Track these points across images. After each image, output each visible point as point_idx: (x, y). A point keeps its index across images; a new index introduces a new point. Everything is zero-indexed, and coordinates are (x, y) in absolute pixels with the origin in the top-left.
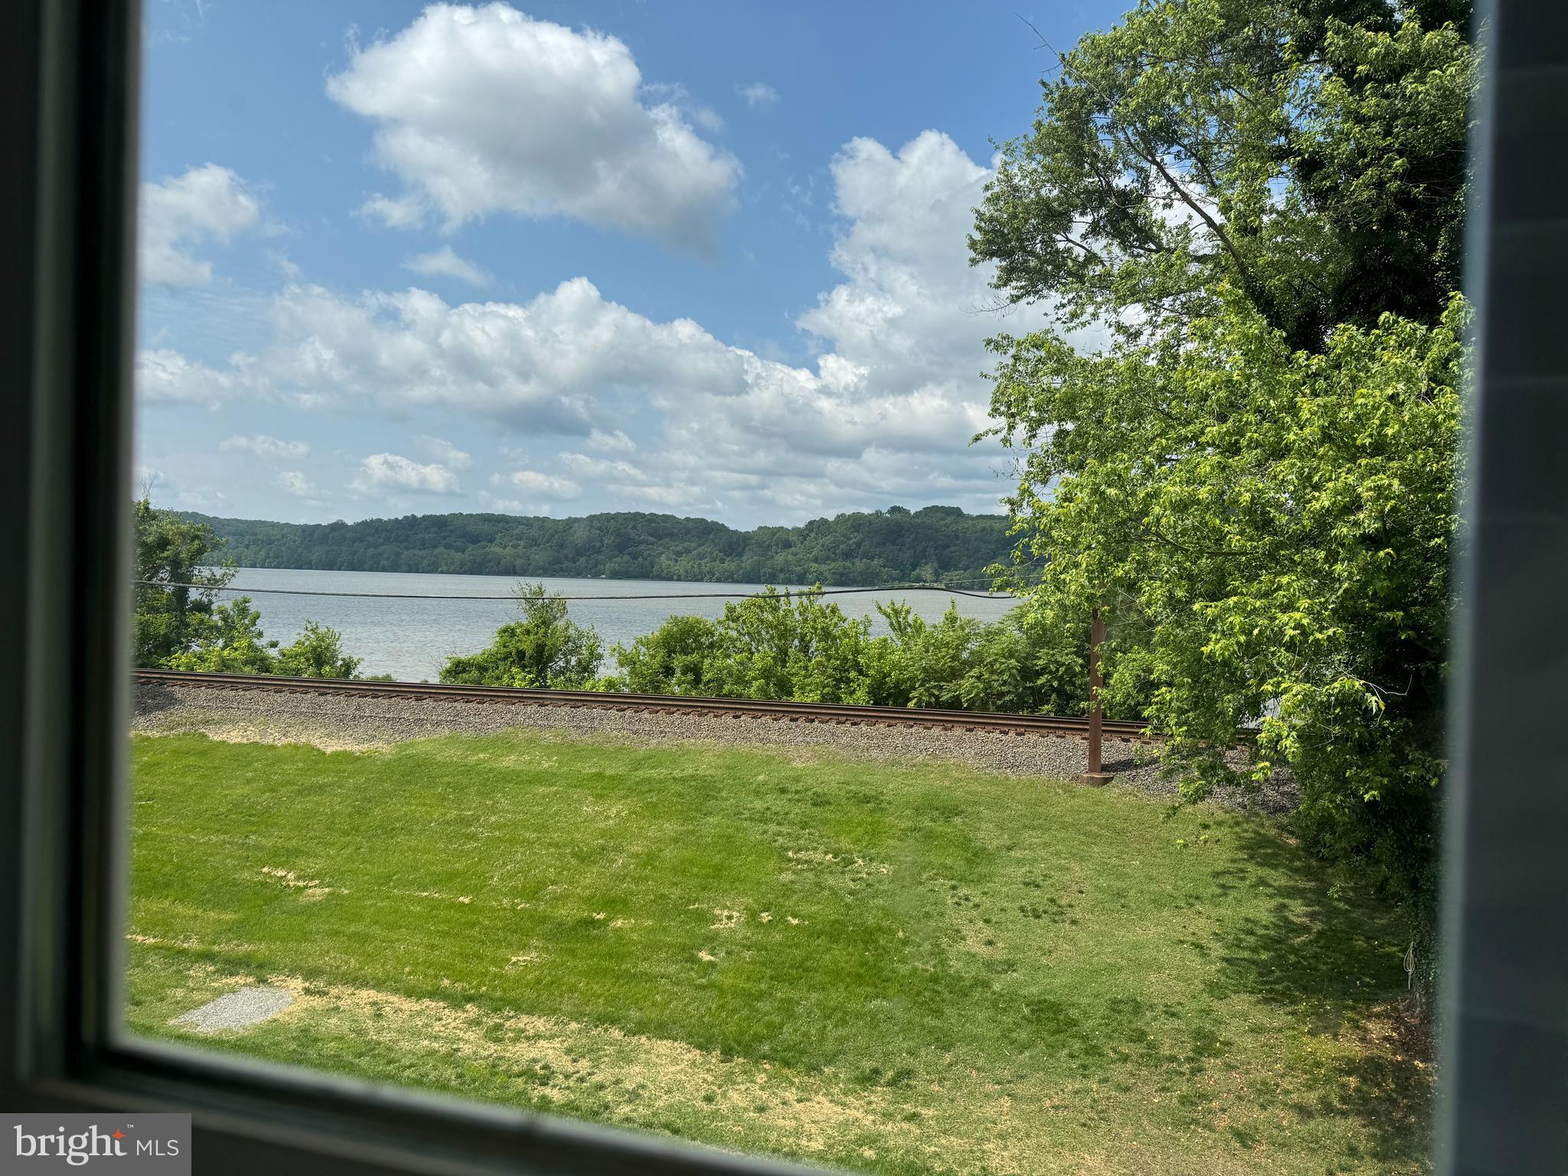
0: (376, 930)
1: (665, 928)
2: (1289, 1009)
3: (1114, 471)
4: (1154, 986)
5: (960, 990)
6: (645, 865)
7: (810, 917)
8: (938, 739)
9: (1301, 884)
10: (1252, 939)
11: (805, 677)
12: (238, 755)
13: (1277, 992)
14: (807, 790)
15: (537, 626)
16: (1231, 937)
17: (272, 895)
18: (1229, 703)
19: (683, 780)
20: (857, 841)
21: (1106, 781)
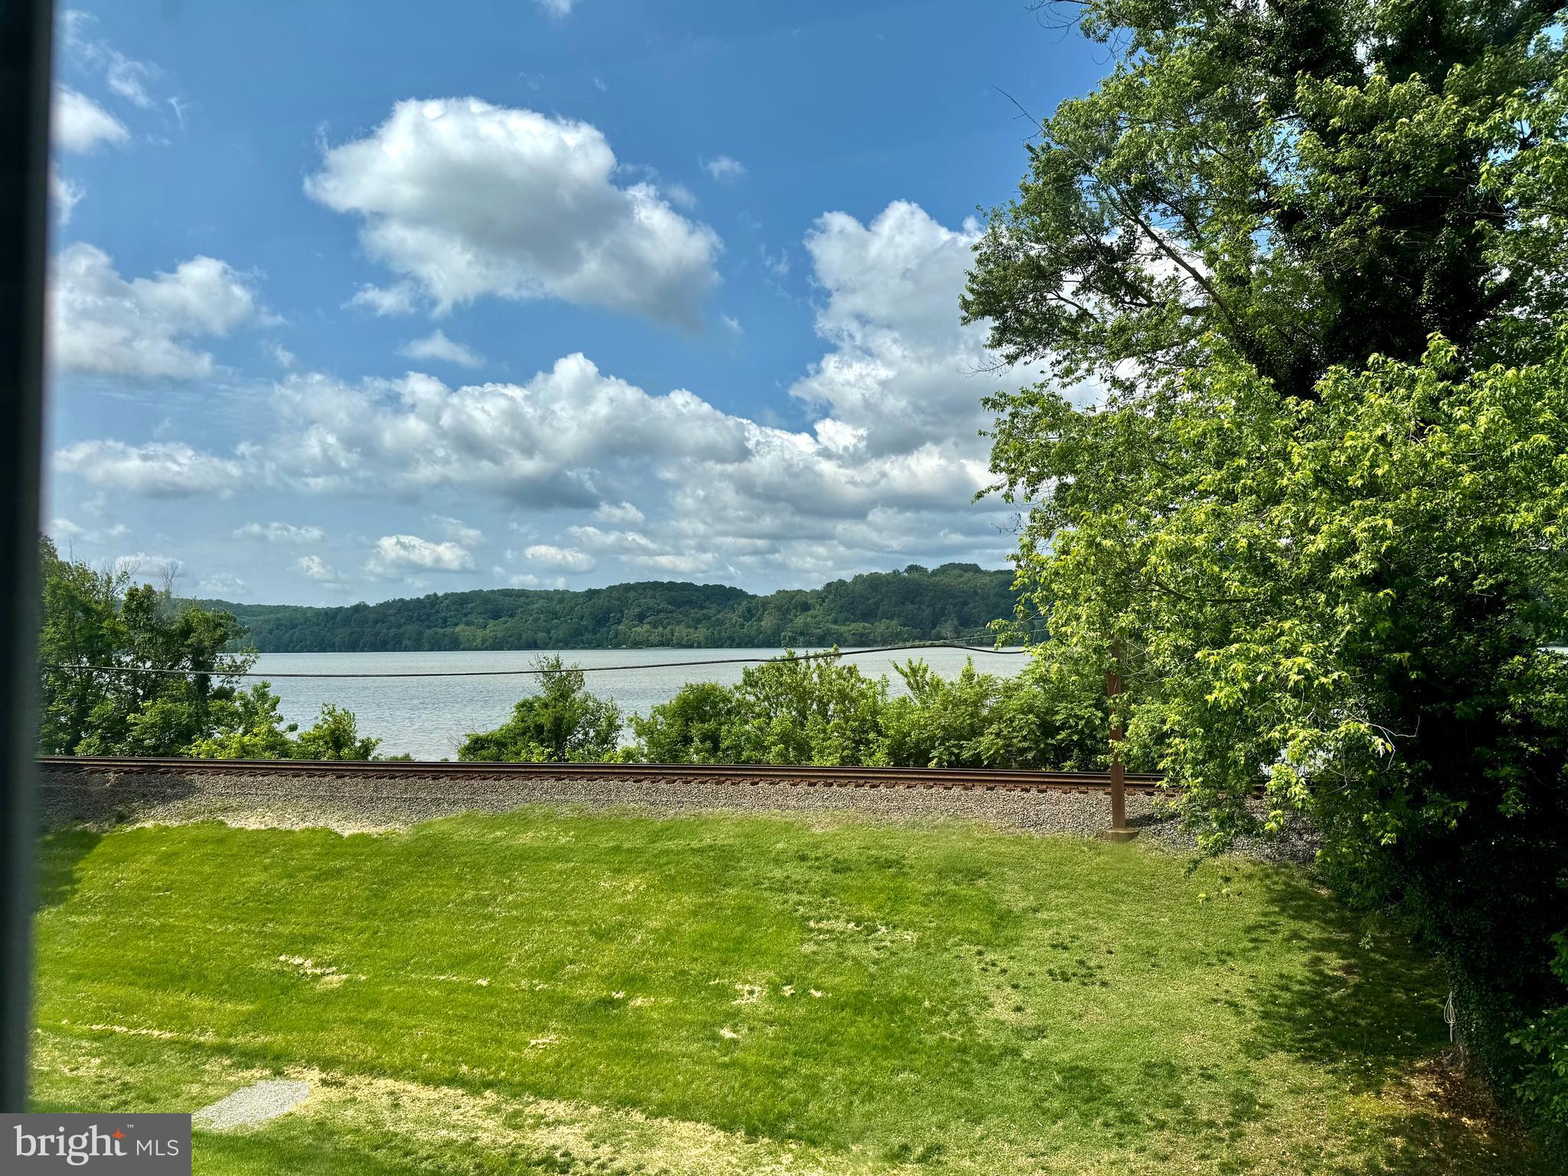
0: (394, 1016)
1: (685, 1006)
2: (1330, 1067)
3: (1109, 523)
4: (1189, 1047)
5: (990, 1058)
6: (664, 942)
7: (833, 989)
8: (959, 799)
9: (1334, 936)
10: (1288, 995)
11: (824, 740)
12: (256, 841)
13: (1316, 1051)
14: (827, 856)
15: (555, 699)
16: (1266, 994)
17: (289, 984)
18: (1240, 752)
19: (700, 851)
20: (880, 908)
21: (1132, 836)
